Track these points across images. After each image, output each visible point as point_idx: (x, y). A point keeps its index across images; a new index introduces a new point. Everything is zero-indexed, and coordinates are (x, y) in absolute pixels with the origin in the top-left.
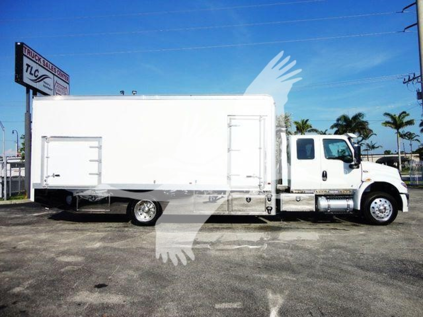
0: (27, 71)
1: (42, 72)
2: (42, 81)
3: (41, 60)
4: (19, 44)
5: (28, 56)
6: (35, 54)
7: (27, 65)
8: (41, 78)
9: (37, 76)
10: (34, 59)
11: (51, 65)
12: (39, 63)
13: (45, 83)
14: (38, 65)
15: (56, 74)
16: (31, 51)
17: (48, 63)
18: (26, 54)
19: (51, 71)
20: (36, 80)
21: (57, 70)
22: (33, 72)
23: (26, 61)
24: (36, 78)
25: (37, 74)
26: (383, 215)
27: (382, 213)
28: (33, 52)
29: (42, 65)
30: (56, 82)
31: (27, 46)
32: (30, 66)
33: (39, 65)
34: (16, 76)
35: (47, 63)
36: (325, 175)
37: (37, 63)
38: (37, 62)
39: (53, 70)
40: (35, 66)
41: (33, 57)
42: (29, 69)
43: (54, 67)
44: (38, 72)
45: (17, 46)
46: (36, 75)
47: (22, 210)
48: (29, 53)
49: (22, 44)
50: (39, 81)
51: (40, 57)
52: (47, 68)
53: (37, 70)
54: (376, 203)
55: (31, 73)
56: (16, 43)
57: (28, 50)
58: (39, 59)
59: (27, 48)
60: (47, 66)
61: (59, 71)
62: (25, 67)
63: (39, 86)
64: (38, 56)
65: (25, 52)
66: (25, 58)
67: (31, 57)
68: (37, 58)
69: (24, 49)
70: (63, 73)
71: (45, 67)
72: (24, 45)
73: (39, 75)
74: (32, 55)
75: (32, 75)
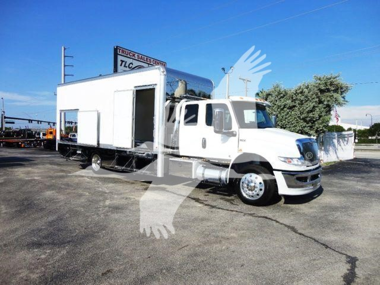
0: (121, 65)
3: (135, 55)
5: (123, 54)
6: (129, 52)
7: (121, 61)
8: (136, 68)
10: (128, 56)
11: (145, 57)
12: (134, 58)
15: (151, 63)
16: (125, 50)
17: (143, 56)
18: (121, 53)
19: (146, 62)
21: (152, 60)
23: (120, 58)
25: (131, 65)
28: (127, 51)
29: (137, 59)
32: (124, 61)
33: (133, 59)
35: (141, 57)
37: (131, 58)
38: (132, 57)
39: (149, 61)
40: (129, 61)
42: (124, 63)
43: (149, 58)
44: (132, 64)
45: (114, 48)
46: (130, 67)
48: (123, 52)
49: (117, 47)
51: (134, 53)
52: (141, 60)
55: (125, 66)
57: (122, 50)
58: (134, 55)
59: (122, 49)
60: (141, 59)
61: (155, 60)
62: (119, 63)
64: (132, 52)
65: (120, 52)
67: (125, 55)
69: (118, 50)
70: (158, 62)
71: (140, 60)
72: (118, 48)
73: (133, 66)
74: (127, 53)
75: (126, 67)
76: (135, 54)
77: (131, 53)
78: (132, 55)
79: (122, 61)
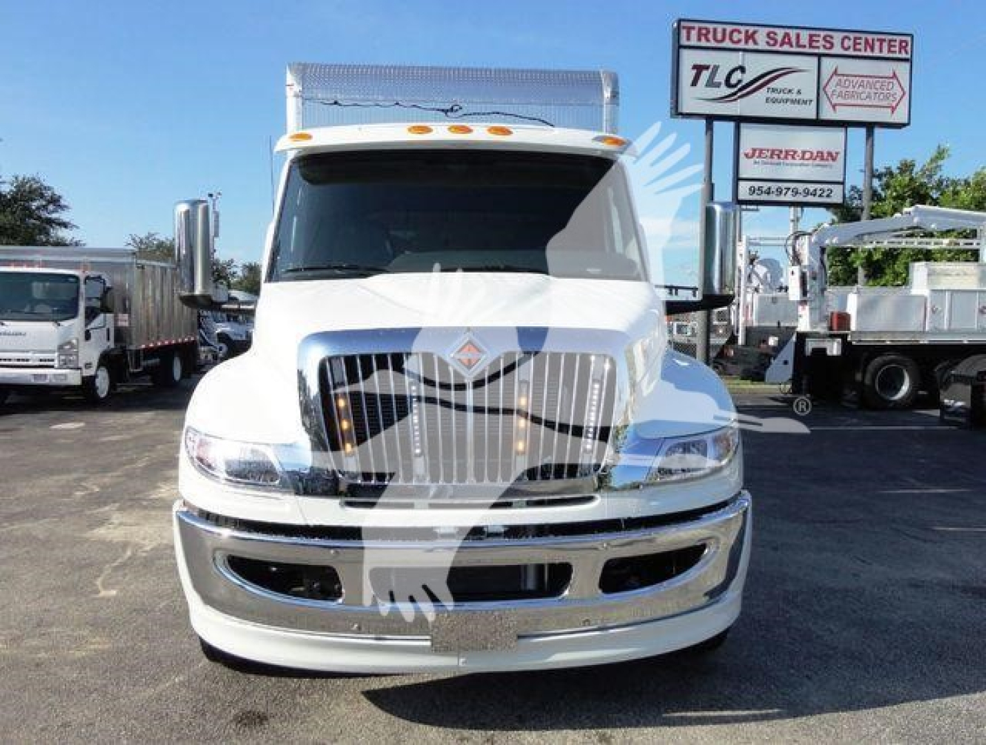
0: (694, 83)
1: (757, 65)
2: (765, 89)
3: (756, 36)
5: (703, 43)
6: (729, 28)
8: (759, 83)
9: (740, 81)
10: (727, 44)
11: (805, 33)
12: (751, 46)
13: (774, 91)
14: (742, 54)
15: (836, 50)
16: (711, 27)
17: (793, 32)
18: (693, 42)
19: (806, 50)
20: (735, 94)
21: (838, 36)
23: (690, 59)
24: (731, 91)
28: (720, 28)
29: (765, 47)
30: (833, 74)
33: (748, 51)
35: (787, 35)
37: (738, 50)
38: (742, 45)
39: (821, 43)
41: (723, 40)
43: (824, 33)
48: (702, 35)
49: (680, 21)
51: (751, 29)
52: (786, 48)
53: (737, 69)
55: (711, 83)
57: (700, 29)
58: (750, 37)
59: (697, 25)
60: (786, 43)
61: (852, 35)
62: (687, 74)
64: (744, 29)
65: (689, 39)
66: (688, 55)
67: (713, 44)
69: (685, 33)
70: (871, 37)
71: (777, 48)
72: (683, 24)
73: (747, 78)
74: (719, 36)
75: (718, 85)
76: (755, 32)
77: (739, 32)
78: (742, 36)
79: (699, 69)
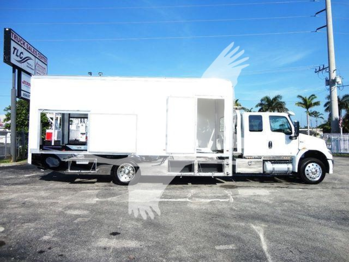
0: (14, 53)
1: (26, 54)
2: (26, 62)
4: (7, 29)
5: (15, 40)
6: (21, 39)
7: (14, 48)
8: (25, 60)
10: (19, 43)
11: (33, 48)
12: (24, 46)
13: (28, 63)
14: (22, 48)
15: (37, 56)
16: (17, 36)
17: (31, 47)
18: (13, 38)
19: (33, 54)
21: (37, 53)
22: (18, 54)
23: (13, 44)
24: (21, 60)
25: (22, 55)
26: (314, 176)
27: (314, 174)
28: (19, 37)
29: (26, 49)
30: (37, 64)
31: (13, 31)
32: (16, 49)
33: (24, 48)
34: (4, 57)
35: (30, 47)
36: (270, 145)
37: (22, 47)
38: (22, 45)
39: (35, 53)
40: (21, 50)
41: (19, 42)
42: (16, 51)
43: (35, 50)
45: (5, 31)
46: (21, 57)
47: (14, 172)
48: (15, 37)
49: (10, 30)
50: (23, 62)
51: (24, 41)
52: (30, 51)
53: (22, 53)
54: (309, 167)
55: (17, 55)
56: (5, 29)
57: (15, 35)
58: (24, 44)
59: (14, 33)
60: (30, 49)
61: (40, 54)
62: (12, 50)
63: (23, 66)
64: (23, 40)
66: (12, 42)
67: (17, 42)
68: (22, 42)
69: (12, 34)
70: (42, 56)
71: (28, 50)
73: (23, 57)
74: (18, 40)
76: (25, 43)
